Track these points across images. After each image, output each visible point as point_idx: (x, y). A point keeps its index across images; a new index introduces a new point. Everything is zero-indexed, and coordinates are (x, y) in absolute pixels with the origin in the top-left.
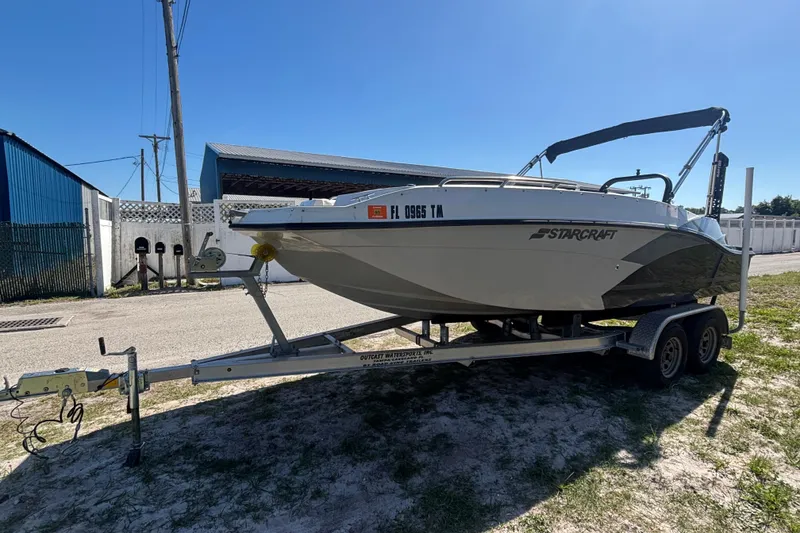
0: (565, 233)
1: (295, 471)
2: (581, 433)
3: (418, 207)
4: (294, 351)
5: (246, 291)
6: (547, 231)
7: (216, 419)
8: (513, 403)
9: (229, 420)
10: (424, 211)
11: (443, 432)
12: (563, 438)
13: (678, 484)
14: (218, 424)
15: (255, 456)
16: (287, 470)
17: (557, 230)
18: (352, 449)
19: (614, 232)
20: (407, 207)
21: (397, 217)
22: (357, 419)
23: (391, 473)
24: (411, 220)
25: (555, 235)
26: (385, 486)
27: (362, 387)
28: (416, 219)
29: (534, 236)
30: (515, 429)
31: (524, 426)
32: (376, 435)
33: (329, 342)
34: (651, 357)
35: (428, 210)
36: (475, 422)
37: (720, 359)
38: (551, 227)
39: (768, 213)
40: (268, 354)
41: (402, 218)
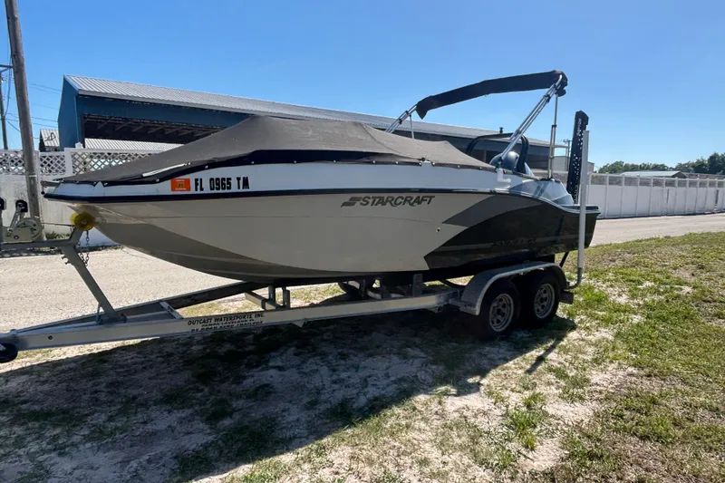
0: (377, 200)
1: (111, 419)
2: (393, 378)
3: (223, 179)
4: (122, 318)
5: (66, 260)
6: (358, 199)
7: (42, 379)
8: (343, 356)
9: (54, 379)
10: (230, 183)
11: (266, 382)
12: (375, 383)
13: (456, 415)
14: (44, 383)
15: (74, 408)
16: (104, 417)
17: (369, 198)
18: (172, 399)
19: (431, 197)
20: (212, 179)
21: (202, 189)
22: (187, 375)
23: (204, 418)
24: (215, 191)
25: (368, 203)
26: (194, 428)
27: (201, 347)
28: (221, 191)
29: (345, 204)
30: (335, 377)
31: (344, 375)
32: (201, 387)
33: (162, 309)
34: (477, 313)
35: (234, 183)
36: (299, 373)
37: (560, 313)
38: (363, 195)
39: (704, 172)
40: (94, 322)
41: (207, 190)
